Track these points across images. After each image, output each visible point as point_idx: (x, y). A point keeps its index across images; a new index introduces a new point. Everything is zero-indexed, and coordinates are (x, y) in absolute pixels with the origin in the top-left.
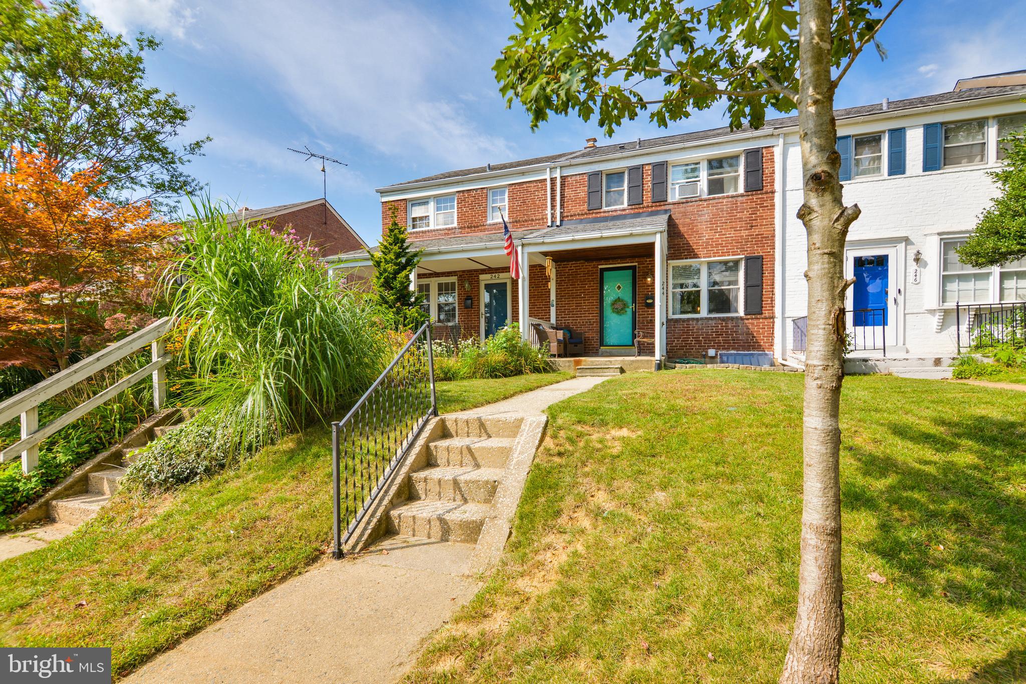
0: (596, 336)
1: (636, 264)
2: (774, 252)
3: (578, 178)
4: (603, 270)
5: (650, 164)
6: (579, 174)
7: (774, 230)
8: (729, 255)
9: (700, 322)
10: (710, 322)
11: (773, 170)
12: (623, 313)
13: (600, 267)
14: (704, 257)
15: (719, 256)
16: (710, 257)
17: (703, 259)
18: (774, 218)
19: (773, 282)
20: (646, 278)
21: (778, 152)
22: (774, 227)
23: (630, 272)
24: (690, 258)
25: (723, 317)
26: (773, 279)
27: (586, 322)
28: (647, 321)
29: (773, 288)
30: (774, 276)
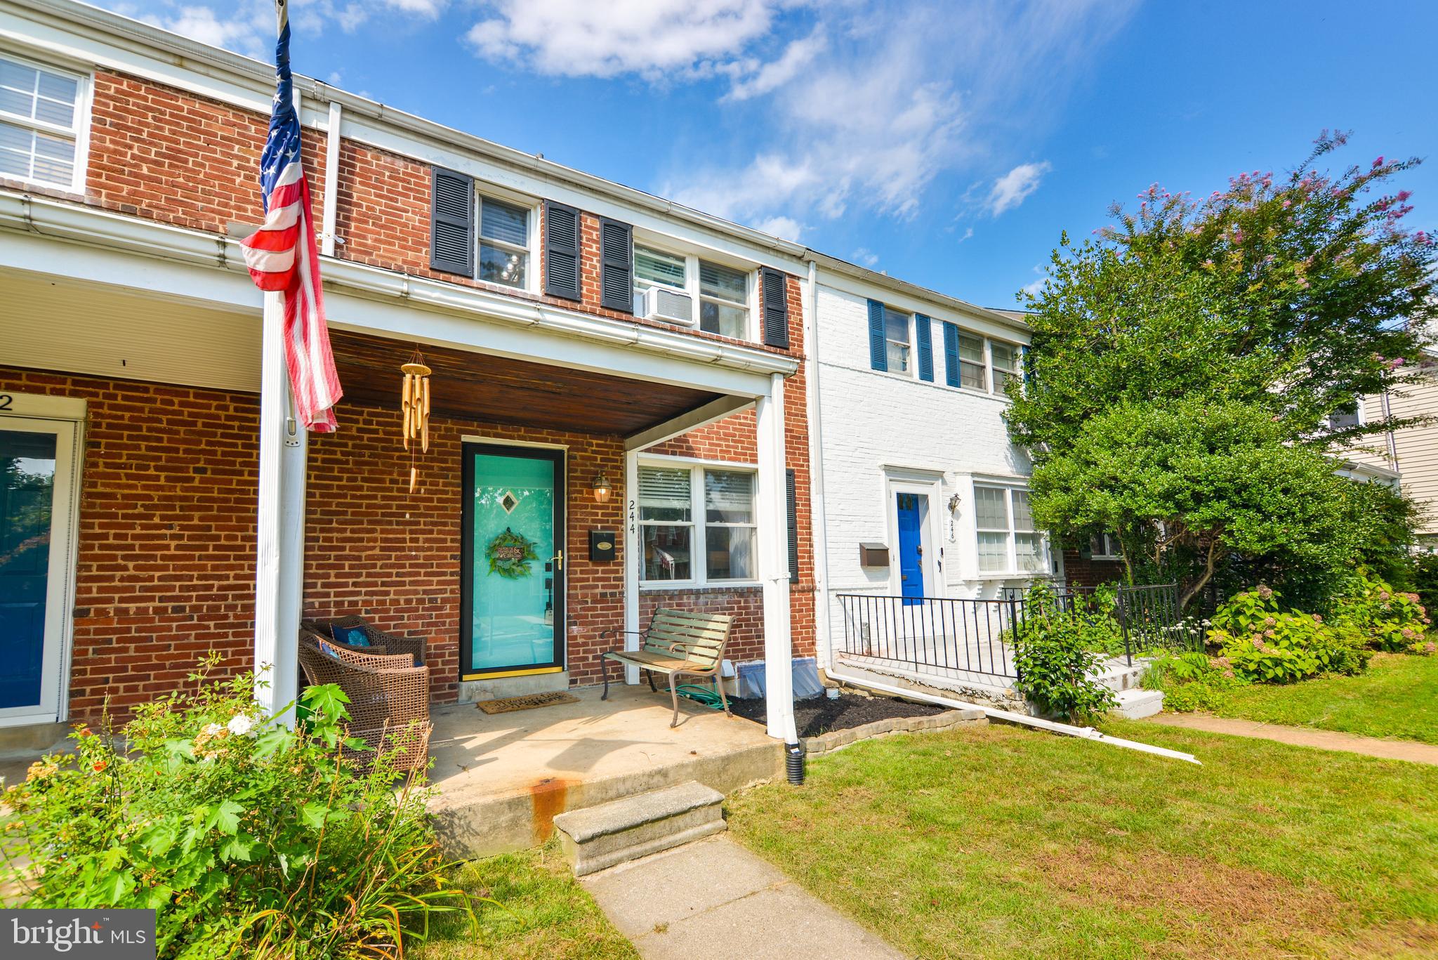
0: (450, 643)
1: (565, 447)
2: (808, 466)
3: (400, 164)
4: (470, 451)
5: (597, 216)
6: (405, 158)
7: (807, 427)
8: (746, 460)
9: (702, 599)
10: (720, 598)
11: (801, 320)
12: (522, 574)
13: (466, 438)
14: (706, 457)
15: (730, 459)
16: (715, 457)
17: (702, 461)
18: (805, 405)
19: (810, 523)
20: (592, 487)
21: (806, 289)
22: (806, 422)
23: (548, 465)
24: (682, 454)
25: (742, 589)
26: (810, 517)
27: (421, 601)
28: (594, 595)
29: (810, 534)
30: (810, 511)
